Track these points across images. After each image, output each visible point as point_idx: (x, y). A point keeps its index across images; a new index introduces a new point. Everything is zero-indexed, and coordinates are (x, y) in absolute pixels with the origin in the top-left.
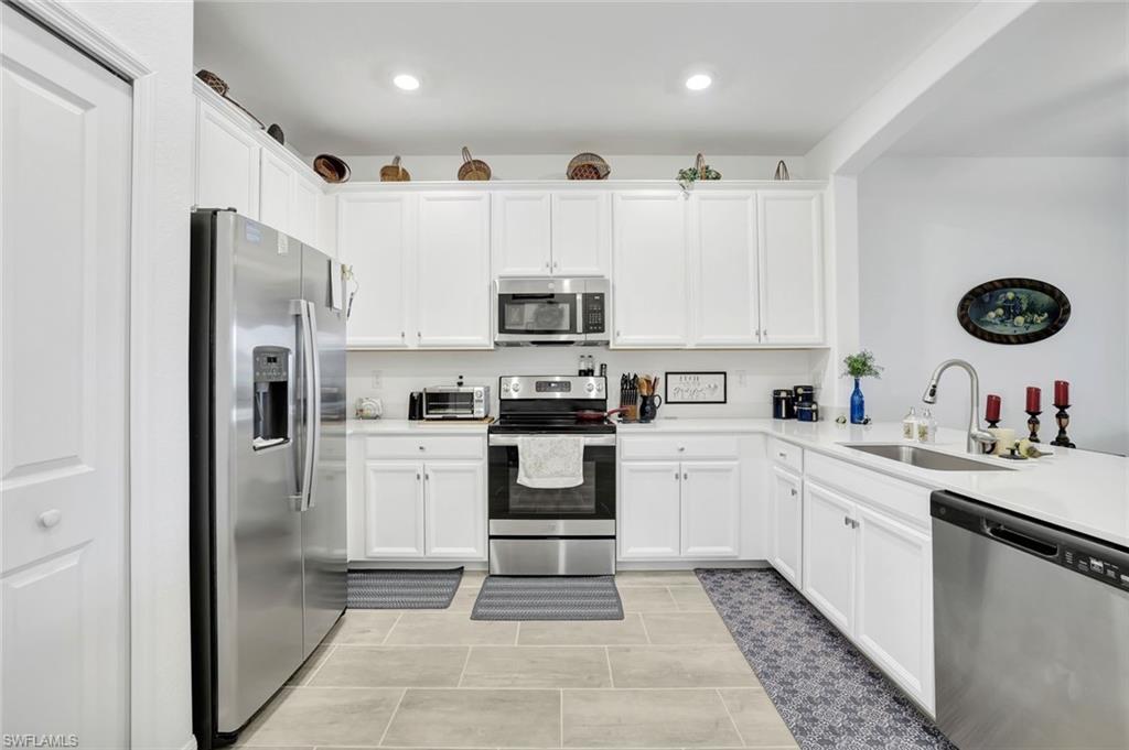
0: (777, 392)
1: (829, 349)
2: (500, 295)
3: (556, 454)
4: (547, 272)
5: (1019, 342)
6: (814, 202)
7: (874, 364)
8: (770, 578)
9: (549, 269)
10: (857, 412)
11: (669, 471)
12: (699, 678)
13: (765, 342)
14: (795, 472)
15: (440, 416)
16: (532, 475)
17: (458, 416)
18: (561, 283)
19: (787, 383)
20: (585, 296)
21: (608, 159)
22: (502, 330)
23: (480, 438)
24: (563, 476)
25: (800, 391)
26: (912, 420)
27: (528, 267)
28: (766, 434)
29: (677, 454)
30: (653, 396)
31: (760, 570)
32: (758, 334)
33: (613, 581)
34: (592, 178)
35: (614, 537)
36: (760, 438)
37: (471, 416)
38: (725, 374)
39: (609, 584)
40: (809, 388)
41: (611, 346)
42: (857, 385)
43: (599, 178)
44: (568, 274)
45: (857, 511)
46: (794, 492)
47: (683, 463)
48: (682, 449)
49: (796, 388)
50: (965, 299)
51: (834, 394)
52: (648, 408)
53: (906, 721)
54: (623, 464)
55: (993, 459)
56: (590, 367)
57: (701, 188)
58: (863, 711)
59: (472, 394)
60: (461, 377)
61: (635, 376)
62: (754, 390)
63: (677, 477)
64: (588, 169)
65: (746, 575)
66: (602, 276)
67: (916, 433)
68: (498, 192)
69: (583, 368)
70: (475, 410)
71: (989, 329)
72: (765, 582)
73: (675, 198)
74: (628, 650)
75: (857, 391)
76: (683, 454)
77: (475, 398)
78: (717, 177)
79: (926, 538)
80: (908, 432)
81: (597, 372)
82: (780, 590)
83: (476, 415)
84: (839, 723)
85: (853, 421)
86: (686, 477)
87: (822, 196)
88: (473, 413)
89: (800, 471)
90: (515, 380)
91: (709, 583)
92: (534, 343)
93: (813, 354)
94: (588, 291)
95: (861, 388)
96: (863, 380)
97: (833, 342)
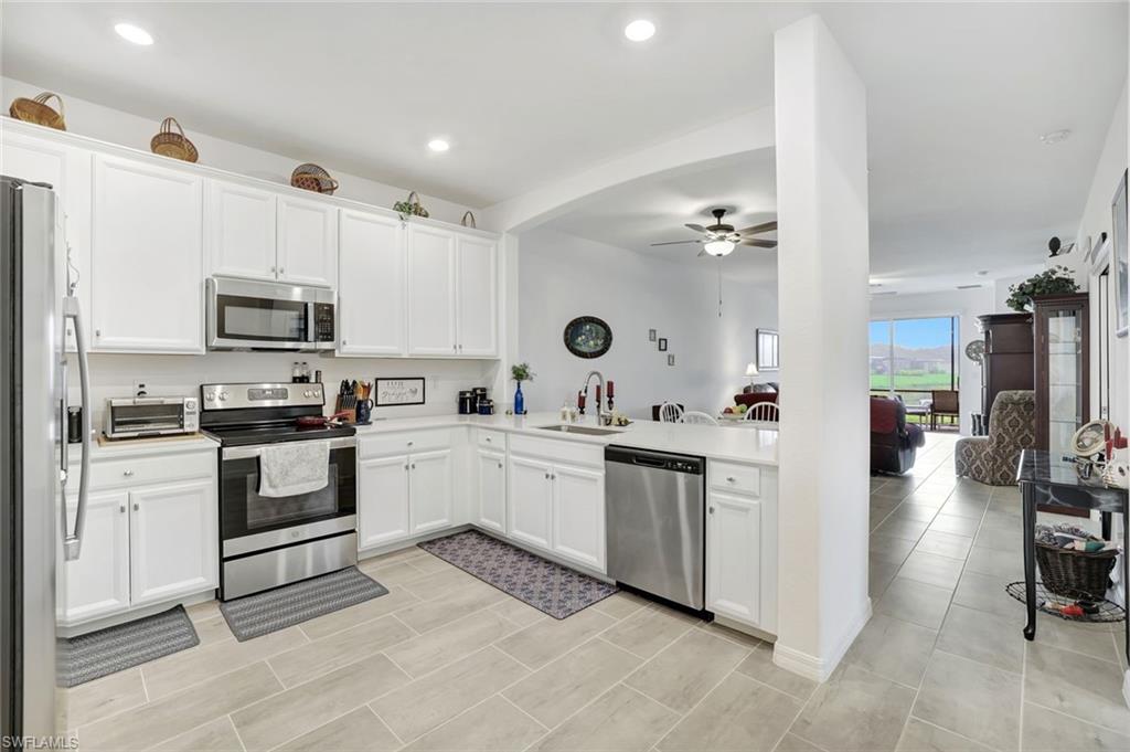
0: (462, 393)
1: (499, 360)
2: (218, 295)
3: (304, 460)
4: (272, 277)
5: (592, 357)
6: (492, 250)
7: (530, 371)
8: (474, 536)
9: (274, 274)
10: (519, 407)
11: (399, 464)
12: (472, 607)
13: (459, 354)
14: (500, 451)
15: (136, 434)
16: (276, 484)
17: (162, 432)
18: (290, 291)
19: (468, 386)
20: (317, 306)
21: (334, 175)
22: (222, 334)
23: (210, 453)
24: (309, 481)
25: (479, 392)
26: (565, 409)
27: (251, 269)
28: (469, 426)
29: (406, 448)
30: (367, 400)
31: (465, 532)
32: (455, 347)
33: (357, 570)
34: (313, 189)
35: (353, 531)
36: (464, 429)
37: (181, 431)
38: (423, 379)
39: (355, 573)
40: (483, 390)
41: (337, 355)
42: (519, 387)
43: (320, 190)
44: (298, 283)
45: (552, 468)
46: (500, 466)
47: (412, 456)
48: (410, 444)
49: (475, 390)
50: (568, 328)
51: (502, 393)
52: (363, 411)
53: (589, 583)
54: (362, 462)
55: (612, 428)
56: (305, 373)
57: (414, 222)
58: (569, 587)
59: (182, 405)
60: (142, 386)
61: (354, 382)
62: (444, 393)
63: (407, 467)
64: (311, 180)
65: (458, 538)
66: (328, 288)
67: (569, 417)
68: (213, 181)
69: (298, 374)
70: (186, 423)
71: (578, 348)
72: (473, 539)
73: (394, 226)
74: (410, 610)
75: (519, 391)
76: (413, 447)
77: (185, 409)
78: (426, 216)
79: (601, 474)
80: (564, 417)
81: (313, 380)
82: (486, 541)
83: (187, 429)
84: (562, 597)
85: (516, 413)
86: (413, 466)
87: (497, 246)
88: (182, 427)
89: (504, 449)
90: (219, 389)
91: (436, 549)
92: (254, 349)
93: (487, 364)
94: (319, 301)
95: (521, 388)
96: (524, 383)
97: (503, 356)
